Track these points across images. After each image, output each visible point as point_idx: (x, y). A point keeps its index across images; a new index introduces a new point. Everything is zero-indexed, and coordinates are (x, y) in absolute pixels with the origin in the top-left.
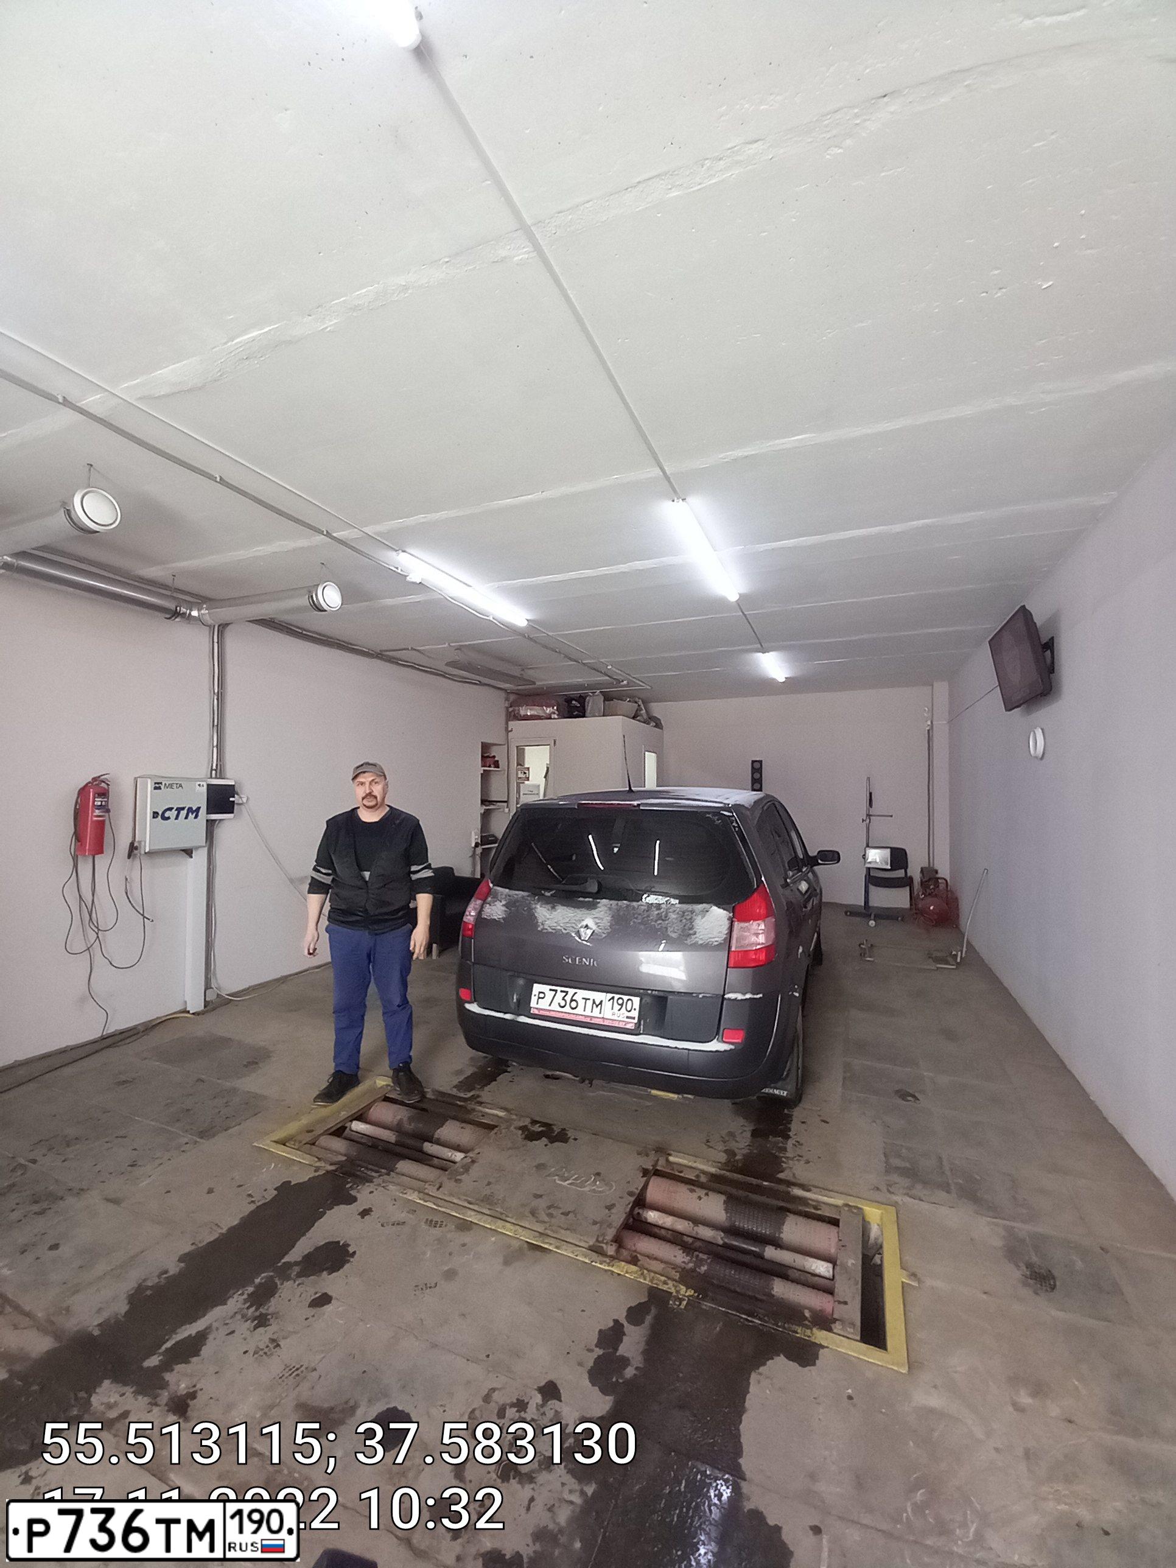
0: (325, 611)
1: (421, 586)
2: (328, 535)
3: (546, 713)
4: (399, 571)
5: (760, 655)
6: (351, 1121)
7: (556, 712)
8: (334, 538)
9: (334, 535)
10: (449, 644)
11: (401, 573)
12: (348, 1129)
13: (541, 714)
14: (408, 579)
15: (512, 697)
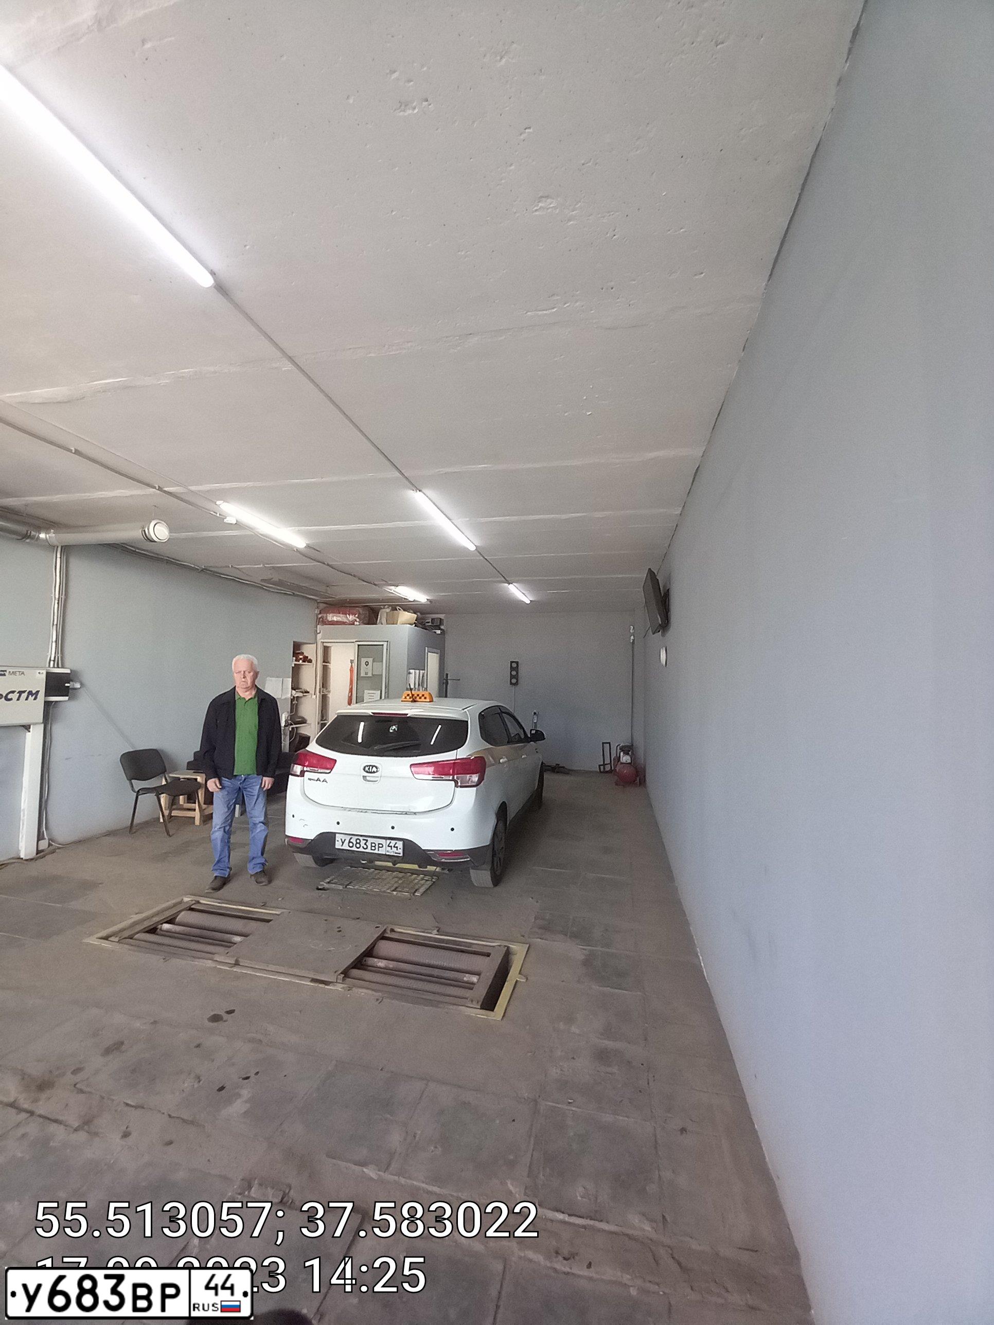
0: (156, 542)
1: (238, 525)
2: (160, 489)
3: (349, 620)
4: (218, 515)
5: (507, 585)
6: (162, 924)
7: (358, 620)
8: (165, 492)
9: (166, 489)
10: (263, 565)
11: (221, 516)
12: (158, 930)
13: (345, 620)
14: (225, 520)
15: (322, 606)
